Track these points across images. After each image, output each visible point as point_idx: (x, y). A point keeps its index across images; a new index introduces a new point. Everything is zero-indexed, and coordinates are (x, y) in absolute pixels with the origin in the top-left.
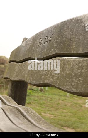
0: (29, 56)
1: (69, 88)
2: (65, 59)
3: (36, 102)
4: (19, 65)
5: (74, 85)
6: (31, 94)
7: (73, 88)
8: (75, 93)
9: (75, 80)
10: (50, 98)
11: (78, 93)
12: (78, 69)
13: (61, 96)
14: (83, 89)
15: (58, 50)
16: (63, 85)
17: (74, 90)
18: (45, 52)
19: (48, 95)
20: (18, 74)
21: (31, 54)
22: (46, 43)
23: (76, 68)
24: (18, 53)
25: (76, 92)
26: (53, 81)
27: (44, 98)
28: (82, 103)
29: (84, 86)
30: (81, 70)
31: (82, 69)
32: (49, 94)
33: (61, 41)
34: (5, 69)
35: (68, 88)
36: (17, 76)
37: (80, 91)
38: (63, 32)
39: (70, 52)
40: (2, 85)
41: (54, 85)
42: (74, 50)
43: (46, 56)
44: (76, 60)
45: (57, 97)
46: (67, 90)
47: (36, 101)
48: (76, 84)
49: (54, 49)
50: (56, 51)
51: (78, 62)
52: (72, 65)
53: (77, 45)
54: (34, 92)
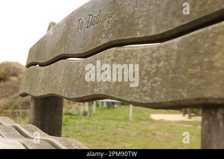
0: (63, 52)
1: (138, 97)
2: (126, 49)
3: (79, 134)
4: (46, 70)
5: (146, 92)
6: (68, 122)
7: (145, 96)
8: (149, 104)
9: (148, 82)
10: (101, 126)
11: (155, 103)
12: (151, 62)
13: (119, 120)
14: (164, 96)
15: (113, 35)
16: (128, 93)
17: (148, 99)
18: (90, 42)
19: (97, 121)
20: (45, 84)
21: (65, 49)
22: (91, 26)
23: (148, 62)
24: (41, 50)
25: (150, 102)
26: (109, 89)
27: (91, 126)
28: (155, 130)
29: (165, 89)
30: (156, 64)
31: (159, 62)
32: (99, 120)
33: (117, 19)
34: (19, 84)
35: (136, 98)
36: (43, 89)
37: (157, 100)
38: (119, 4)
39: (134, 35)
40: (17, 110)
41: (111, 95)
42: (141, 32)
43: (92, 48)
44: (145, 49)
45: (113, 123)
46: (134, 100)
47: (78, 132)
48: (150, 89)
49: (106, 35)
50: (110, 37)
51: (150, 50)
52: (141, 58)
53: (145, 23)
54: (74, 117)
